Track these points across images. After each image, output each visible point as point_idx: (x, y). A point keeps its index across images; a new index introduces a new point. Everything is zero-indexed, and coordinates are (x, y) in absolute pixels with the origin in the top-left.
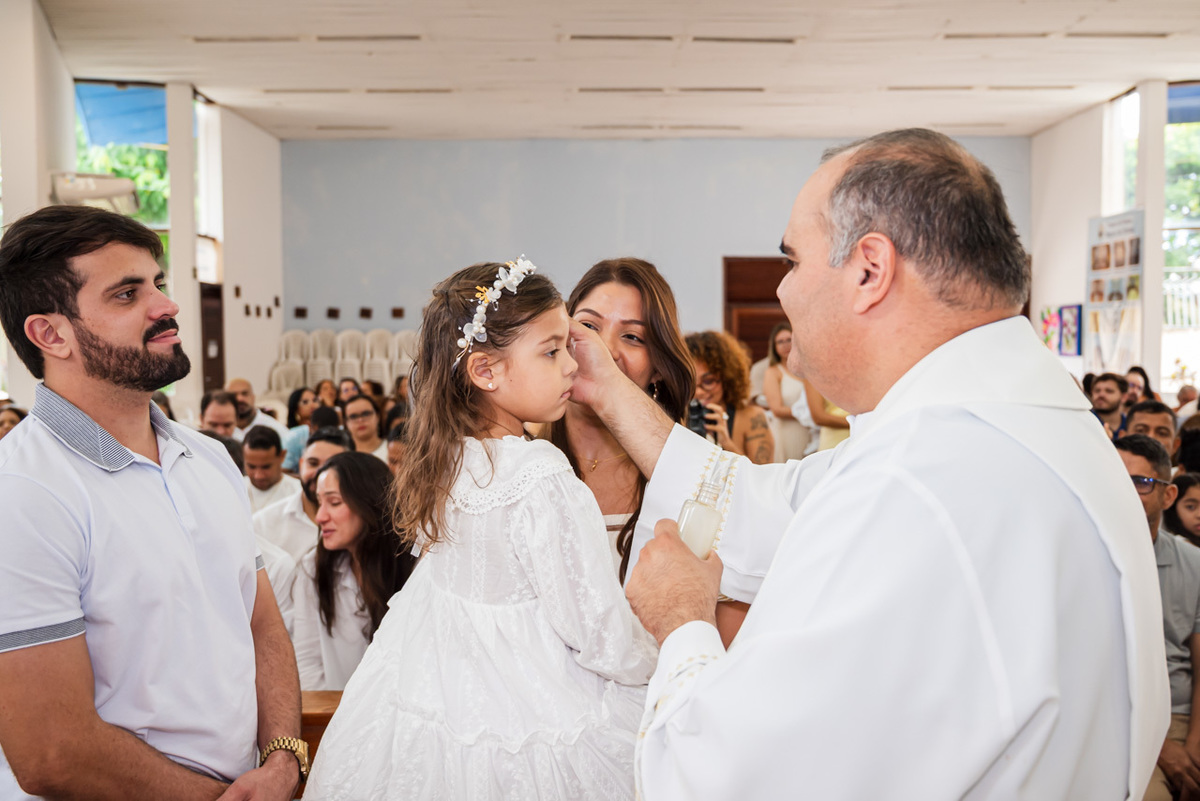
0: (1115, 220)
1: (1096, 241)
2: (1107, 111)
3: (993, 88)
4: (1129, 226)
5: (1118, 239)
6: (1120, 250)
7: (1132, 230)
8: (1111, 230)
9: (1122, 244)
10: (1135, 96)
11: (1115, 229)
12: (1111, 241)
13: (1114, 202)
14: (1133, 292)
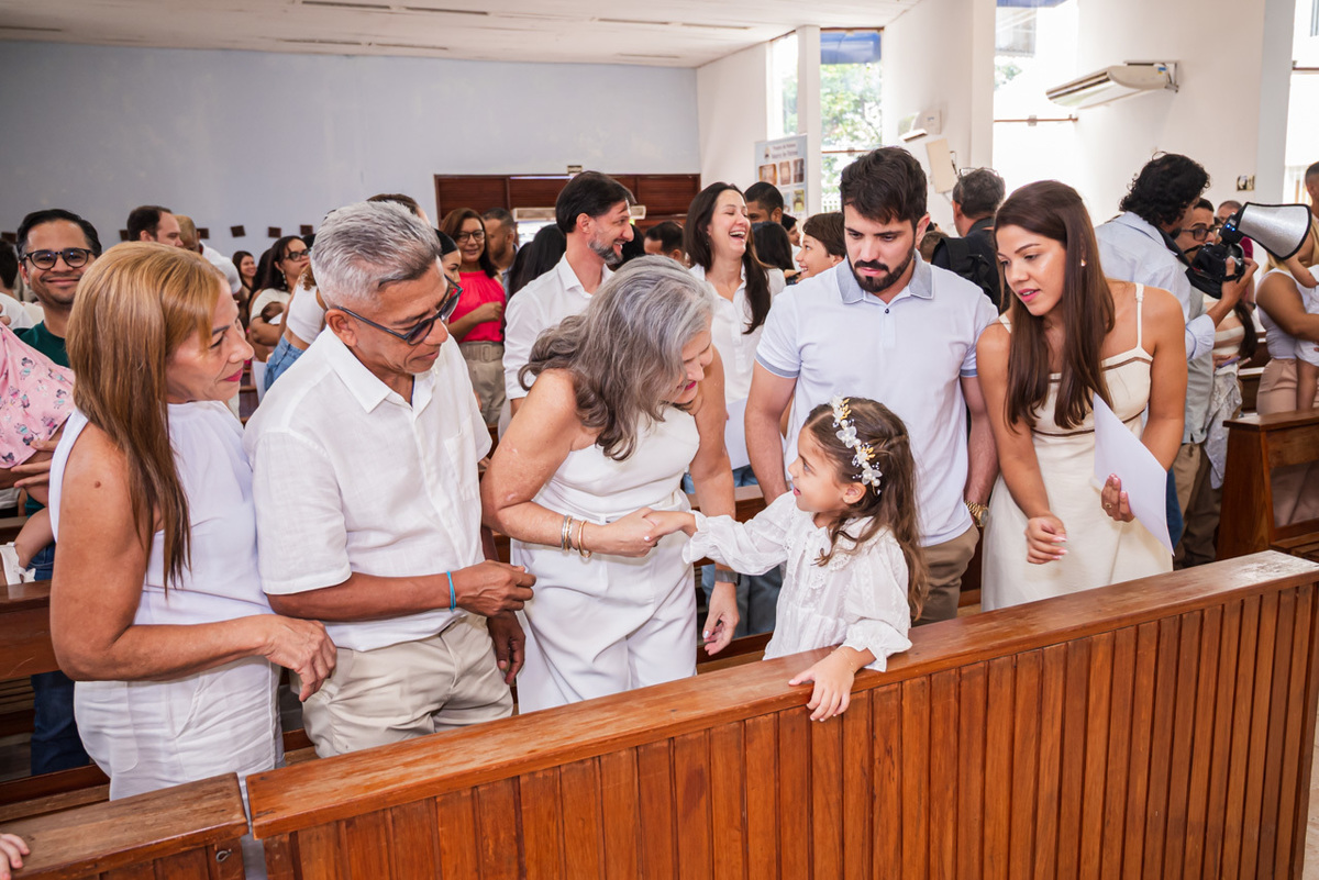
0: (778, 144)
1: (763, 162)
2: (768, 47)
3: (685, 24)
4: (794, 149)
5: (784, 160)
6: (785, 170)
7: (796, 153)
8: (776, 152)
9: (788, 163)
10: (794, 37)
11: (781, 152)
12: (777, 162)
13: (776, 130)
14: (799, 205)
